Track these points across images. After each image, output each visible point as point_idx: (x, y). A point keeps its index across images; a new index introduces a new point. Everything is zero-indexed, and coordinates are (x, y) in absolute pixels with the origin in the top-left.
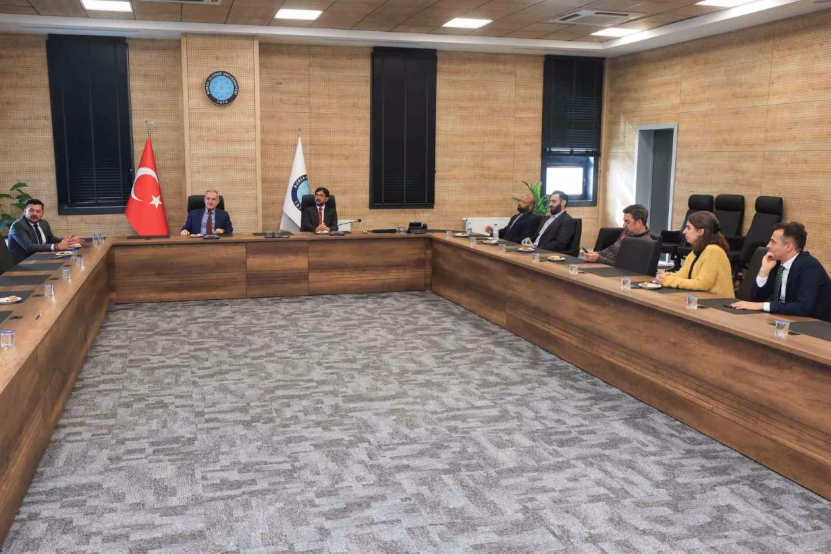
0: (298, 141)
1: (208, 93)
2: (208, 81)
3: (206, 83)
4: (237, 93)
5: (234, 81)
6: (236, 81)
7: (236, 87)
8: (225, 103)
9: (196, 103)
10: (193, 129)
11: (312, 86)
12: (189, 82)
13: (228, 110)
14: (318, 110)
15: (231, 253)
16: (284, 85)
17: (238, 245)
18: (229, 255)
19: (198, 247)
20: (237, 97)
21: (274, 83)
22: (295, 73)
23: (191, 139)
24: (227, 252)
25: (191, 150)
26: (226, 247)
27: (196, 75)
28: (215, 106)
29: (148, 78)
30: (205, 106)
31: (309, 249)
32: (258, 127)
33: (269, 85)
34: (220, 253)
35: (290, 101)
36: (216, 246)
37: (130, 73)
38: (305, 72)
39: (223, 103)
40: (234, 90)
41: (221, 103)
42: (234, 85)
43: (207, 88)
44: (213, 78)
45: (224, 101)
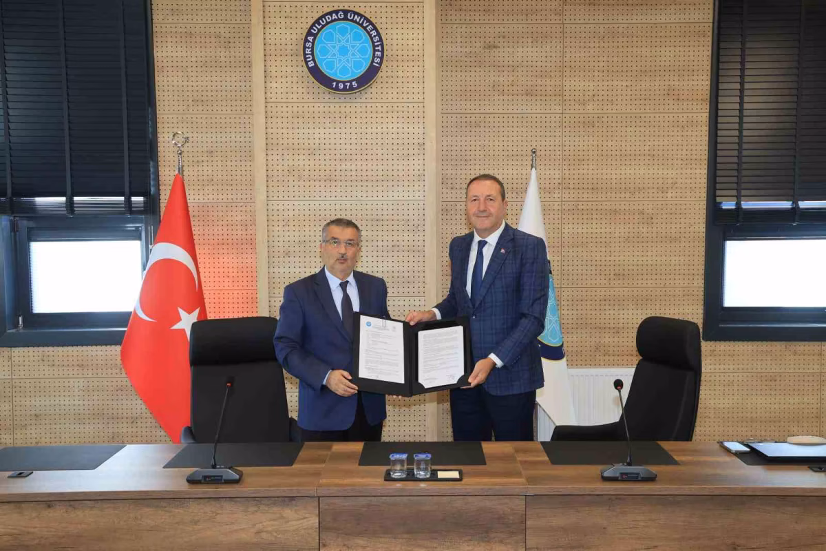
0: (528, 179)
1: (311, 64)
2: (311, 34)
3: (306, 41)
4: (380, 64)
5: (374, 33)
6: (378, 34)
7: (378, 45)
8: (352, 88)
9: (284, 90)
10: (275, 152)
11: (568, 50)
12: (268, 40)
13: (358, 105)
14: (581, 107)
15: (270, 529)
16: (501, 49)
17: (294, 502)
18: (264, 535)
19: (167, 509)
20: (380, 74)
21: (478, 44)
22: (529, 21)
23: (270, 175)
24: (259, 526)
25: (270, 203)
26: (256, 509)
27: (283, 20)
28: (327, 96)
29: (193, 40)
30: (306, 96)
31: (528, 523)
32: (431, 146)
33: (468, 50)
34: (235, 527)
35: (515, 88)
36: (222, 507)
37: (154, 30)
38: (553, 17)
39: (345, 86)
40: (374, 54)
41: (342, 86)
42: (373, 43)
43: (308, 51)
44: (323, 26)
45: (349, 84)
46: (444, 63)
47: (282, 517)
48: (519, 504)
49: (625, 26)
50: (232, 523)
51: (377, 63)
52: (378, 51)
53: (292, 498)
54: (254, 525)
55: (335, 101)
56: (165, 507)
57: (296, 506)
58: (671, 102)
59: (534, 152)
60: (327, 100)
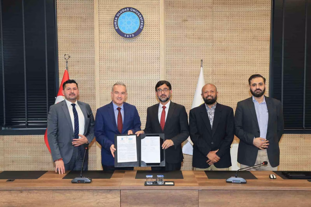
0: (199, 71)
1: (117, 28)
2: (117, 17)
4: (143, 27)
5: (140, 16)
6: (142, 16)
7: (142, 21)
8: (132, 37)
9: (106, 38)
10: (103, 61)
11: (215, 21)
12: (100, 19)
13: (134, 43)
14: (220, 43)
15: (102, 202)
16: (189, 22)
17: (111, 192)
18: (100, 204)
19: (64, 194)
20: (143, 31)
21: (180, 20)
22: (200, 11)
23: (101, 70)
24: (98, 201)
25: (101, 81)
26: (96, 194)
27: (106, 12)
28: (122, 40)
29: (72, 19)
30: (114, 40)
31: (200, 200)
32: (162, 59)
33: (176, 22)
34: (89, 201)
35: (194, 36)
36: (84, 193)
37: (58, 16)
38: (209, 9)
39: (129, 36)
40: (140, 24)
41: (128, 36)
42: (140, 20)
43: (115, 23)
44: (121, 14)
45: (131, 35)
46: (167, 27)
47: (107, 198)
48: (196, 193)
49: (237, 12)
50: (88, 199)
51: (141, 27)
52: (142, 23)
53: (111, 190)
54: (97, 200)
55: (125, 42)
56: (63, 193)
57: (112, 193)
58: (255, 41)
59: (202, 61)
60: (122, 41)
